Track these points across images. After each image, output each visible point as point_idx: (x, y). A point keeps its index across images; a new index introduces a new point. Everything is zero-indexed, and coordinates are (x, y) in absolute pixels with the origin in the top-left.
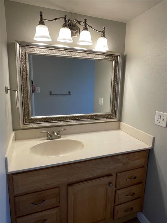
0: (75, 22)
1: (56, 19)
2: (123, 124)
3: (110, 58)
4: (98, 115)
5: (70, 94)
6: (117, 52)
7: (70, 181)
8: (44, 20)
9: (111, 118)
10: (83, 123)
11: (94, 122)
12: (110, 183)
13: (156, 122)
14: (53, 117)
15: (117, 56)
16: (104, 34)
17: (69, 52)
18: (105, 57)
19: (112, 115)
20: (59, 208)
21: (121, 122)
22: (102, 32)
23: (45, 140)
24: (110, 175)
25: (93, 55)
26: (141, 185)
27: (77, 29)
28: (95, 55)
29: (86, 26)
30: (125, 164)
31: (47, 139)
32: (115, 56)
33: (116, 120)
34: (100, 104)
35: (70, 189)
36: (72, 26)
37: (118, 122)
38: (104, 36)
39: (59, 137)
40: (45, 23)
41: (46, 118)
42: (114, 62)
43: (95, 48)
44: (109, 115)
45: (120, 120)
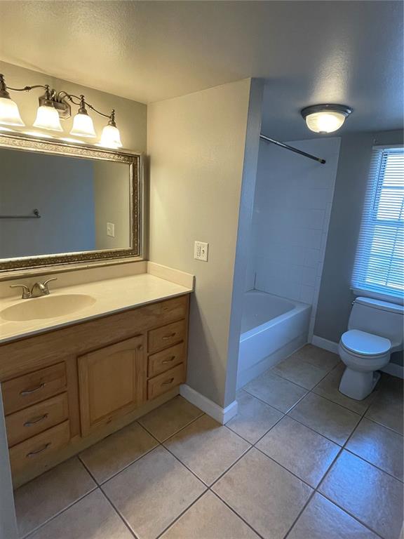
0: (62, 95)
1: (28, 88)
2: (152, 264)
3: (124, 160)
4: (111, 252)
5: (38, 217)
6: (135, 151)
7: (81, 350)
8: (8, 90)
9: (133, 256)
10: (86, 266)
11: (104, 264)
12: (139, 346)
13: (195, 257)
14: (31, 260)
15: (136, 157)
16: (113, 120)
17: (54, 146)
18: (116, 157)
19: (134, 252)
20: (66, 393)
21: (149, 262)
22: (110, 117)
23: (19, 299)
24: (139, 335)
25: (97, 153)
26: (182, 345)
27: (67, 107)
28: (100, 153)
29: (83, 108)
30: (158, 316)
31: (23, 298)
32: (132, 157)
33: (142, 259)
34: (108, 233)
35: (82, 361)
36: (57, 101)
37: (145, 262)
38: (114, 124)
39: (46, 293)
40: (10, 95)
41: (18, 261)
42: (131, 166)
43: (100, 142)
44: (129, 251)
45: (147, 259)
